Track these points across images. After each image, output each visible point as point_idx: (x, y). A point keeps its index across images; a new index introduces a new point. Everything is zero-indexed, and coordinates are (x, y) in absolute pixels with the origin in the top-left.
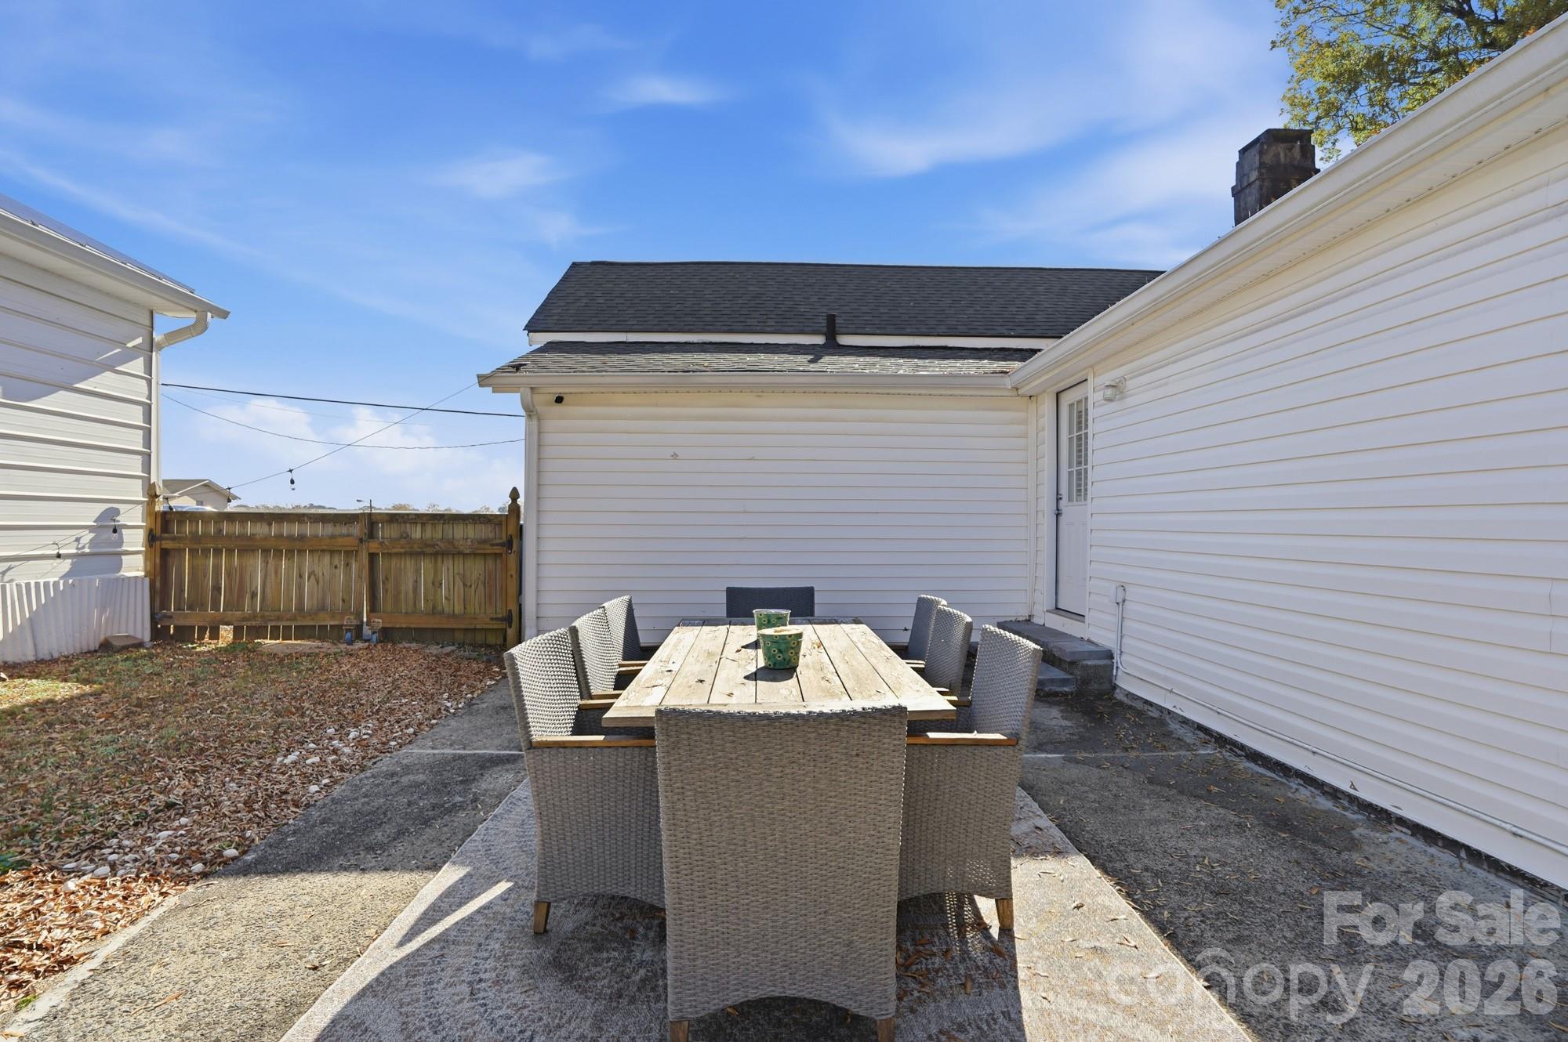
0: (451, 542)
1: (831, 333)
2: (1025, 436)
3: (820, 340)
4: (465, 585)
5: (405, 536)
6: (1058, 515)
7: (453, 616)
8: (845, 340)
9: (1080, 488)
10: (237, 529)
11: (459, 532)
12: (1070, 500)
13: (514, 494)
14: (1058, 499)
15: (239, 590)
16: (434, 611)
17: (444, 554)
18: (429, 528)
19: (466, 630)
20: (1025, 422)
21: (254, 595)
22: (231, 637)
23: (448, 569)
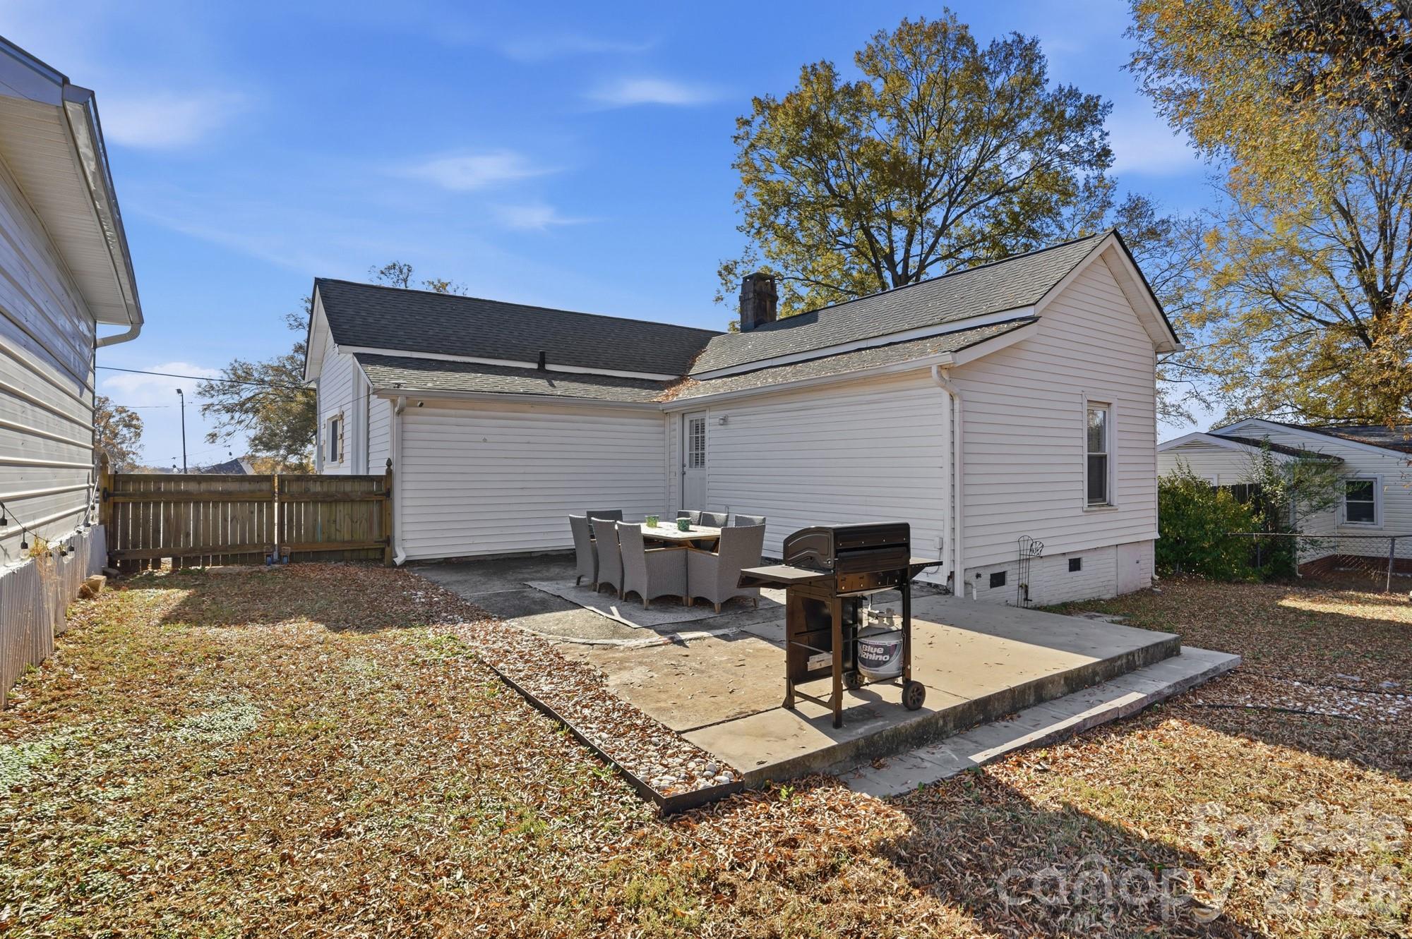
0: (344, 493)
1: (542, 362)
2: (664, 433)
3: (535, 366)
4: (352, 521)
5: (307, 491)
6: (684, 474)
7: (344, 542)
8: (549, 367)
9: (699, 460)
10: (172, 486)
11: (348, 487)
12: (690, 466)
13: (389, 463)
14: (684, 466)
15: (175, 529)
16: (329, 540)
17: (337, 501)
18: (325, 485)
19: (353, 551)
20: (664, 426)
21: (188, 535)
22: (170, 566)
23: (342, 511)
